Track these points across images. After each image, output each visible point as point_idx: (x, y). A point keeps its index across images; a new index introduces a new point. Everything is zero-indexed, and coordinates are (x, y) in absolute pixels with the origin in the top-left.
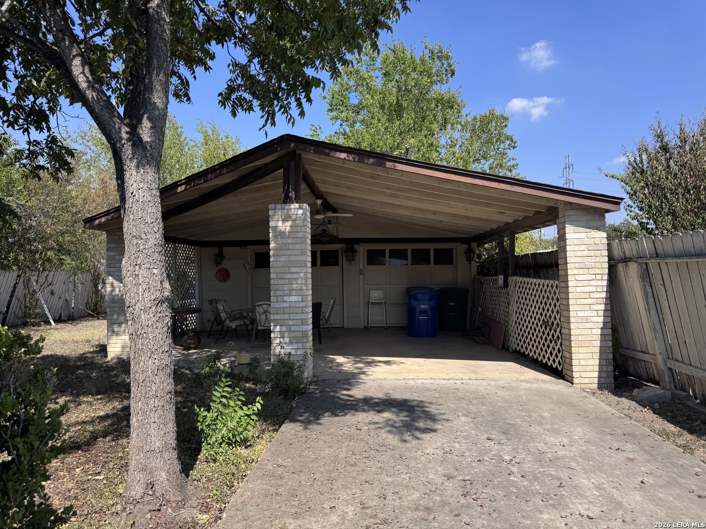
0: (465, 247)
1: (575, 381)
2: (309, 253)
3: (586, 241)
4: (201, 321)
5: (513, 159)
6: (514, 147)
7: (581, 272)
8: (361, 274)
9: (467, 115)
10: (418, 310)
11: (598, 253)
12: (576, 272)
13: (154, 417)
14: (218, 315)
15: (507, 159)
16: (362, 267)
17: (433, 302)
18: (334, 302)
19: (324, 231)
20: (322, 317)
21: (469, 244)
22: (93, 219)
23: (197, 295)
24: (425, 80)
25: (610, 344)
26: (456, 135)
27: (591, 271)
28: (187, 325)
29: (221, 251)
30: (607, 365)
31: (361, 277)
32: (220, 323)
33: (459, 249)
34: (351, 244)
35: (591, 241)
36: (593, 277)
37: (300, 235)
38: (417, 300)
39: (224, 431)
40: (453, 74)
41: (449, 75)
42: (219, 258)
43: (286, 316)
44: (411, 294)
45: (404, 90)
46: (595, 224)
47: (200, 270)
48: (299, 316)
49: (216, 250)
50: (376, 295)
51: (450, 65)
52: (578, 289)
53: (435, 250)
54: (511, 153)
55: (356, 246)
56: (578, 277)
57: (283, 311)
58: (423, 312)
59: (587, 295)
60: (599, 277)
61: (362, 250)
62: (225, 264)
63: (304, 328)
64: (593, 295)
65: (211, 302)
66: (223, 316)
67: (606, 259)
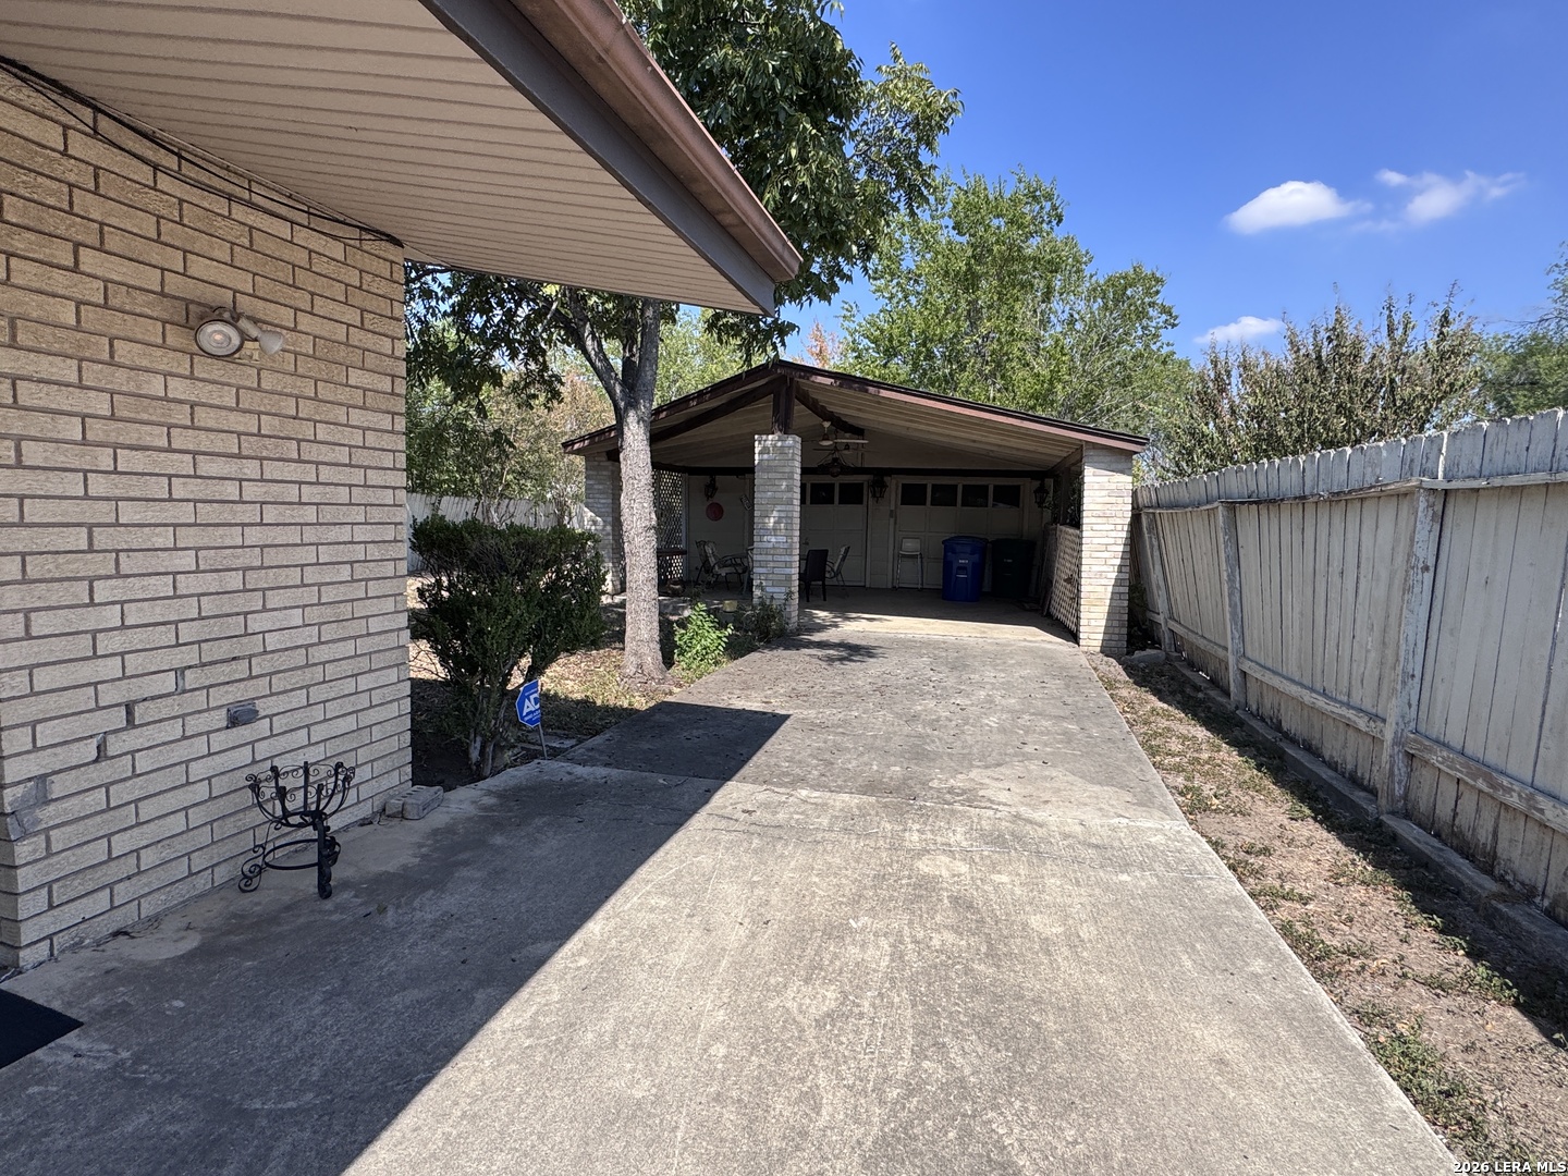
0: (1037, 484)
1: (1081, 642)
2: (798, 490)
3: (1107, 486)
4: (687, 568)
5: (1168, 345)
6: (1174, 326)
7: (1099, 520)
8: (891, 516)
9: (1091, 276)
10: (955, 566)
11: (1120, 500)
12: (1094, 520)
13: (643, 616)
14: (706, 561)
15: (1159, 344)
16: (893, 508)
17: (977, 556)
18: (847, 551)
19: (835, 460)
20: (828, 568)
21: (1043, 481)
22: (572, 443)
23: (684, 538)
24: (1015, 233)
25: (1126, 603)
26: (1081, 306)
27: (1111, 521)
28: (671, 573)
29: (714, 480)
30: (1120, 627)
31: (892, 520)
32: (709, 570)
33: (1028, 487)
34: (880, 476)
35: (1113, 486)
36: (1112, 527)
37: (787, 470)
38: (954, 552)
39: (699, 648)
40: (1060, 221)
41: (1054, 223)
42: (711, 489)
43: (770, 558)
44: (949, 546)
45: (980, 252)
46: (1120, 466)
47: (688, 504)
48: (783, 558)
49: (707, 479)
50: (910, 546)
51: (1054, 208)
52: (1096, 541)
53: (995, 487)
54: (1166, 335)
55: (887, 479)
56: (1095, 527)
57: (766, 551)
58: (962, 568)
59: (1103, 548)
60: (1119, 527)
61: (894, 485)
62: (719, 498)
63: (788, 571)
64: (1110, 548)
65: (698, 544)
66: (712, 560)
67: (1130, 507)
